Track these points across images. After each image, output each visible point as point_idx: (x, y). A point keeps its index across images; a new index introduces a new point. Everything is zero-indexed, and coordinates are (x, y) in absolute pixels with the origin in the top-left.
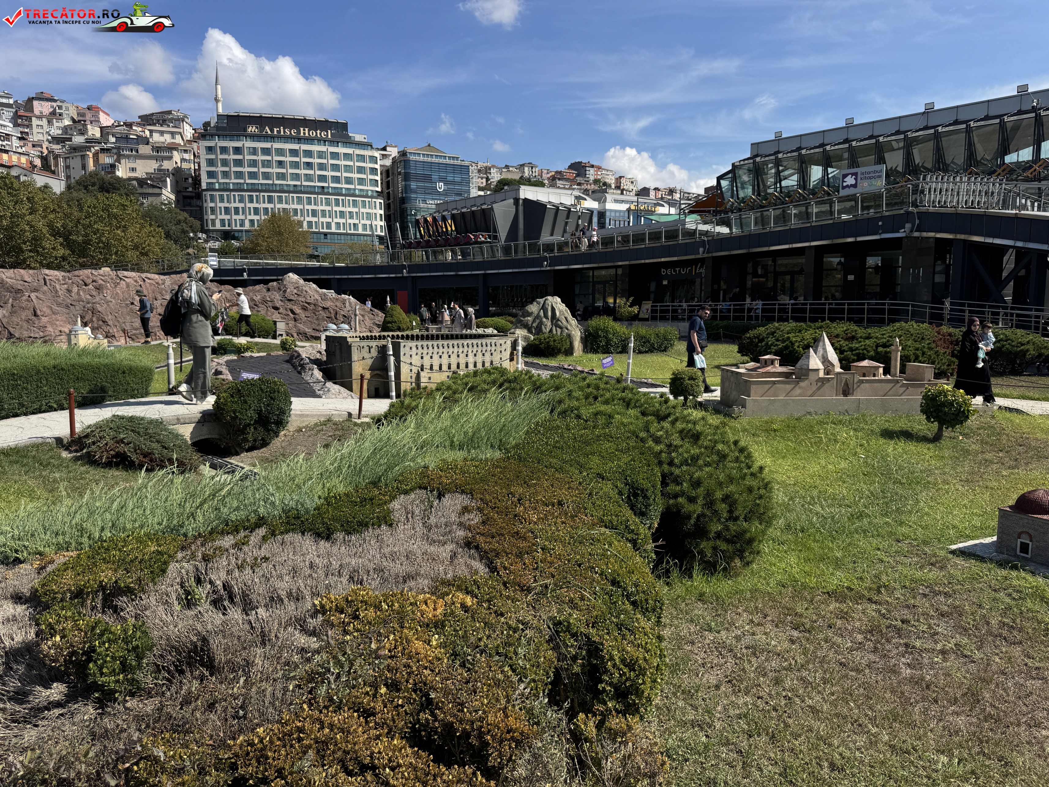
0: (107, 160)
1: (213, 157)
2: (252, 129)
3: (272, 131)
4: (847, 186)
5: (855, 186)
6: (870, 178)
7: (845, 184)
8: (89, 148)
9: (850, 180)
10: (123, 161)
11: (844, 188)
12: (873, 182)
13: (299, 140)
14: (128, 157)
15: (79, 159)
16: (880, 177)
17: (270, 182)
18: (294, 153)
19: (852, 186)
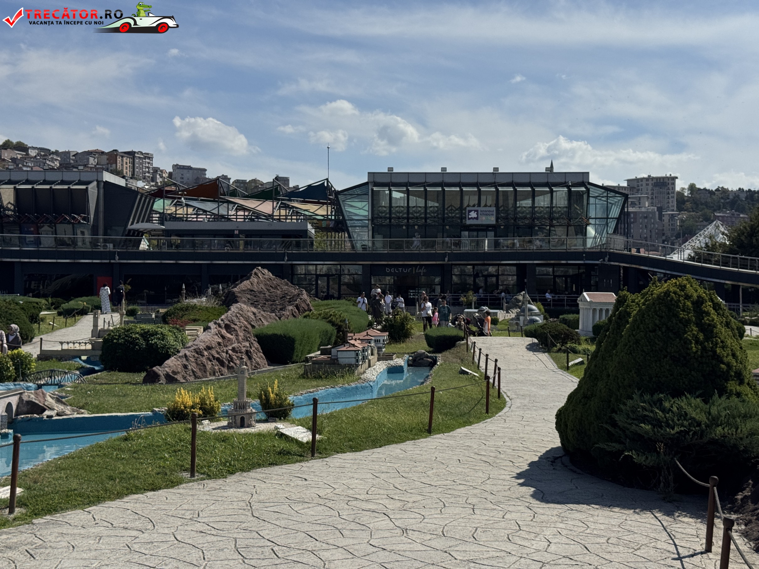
4: (472, 218)
5: (477, 218)
6: (486, 215)
7: (470, 217)
9: (473, 215)
11: (469, 219)
12: (489, 217)
16: (492, 215)
19: (475, 218)
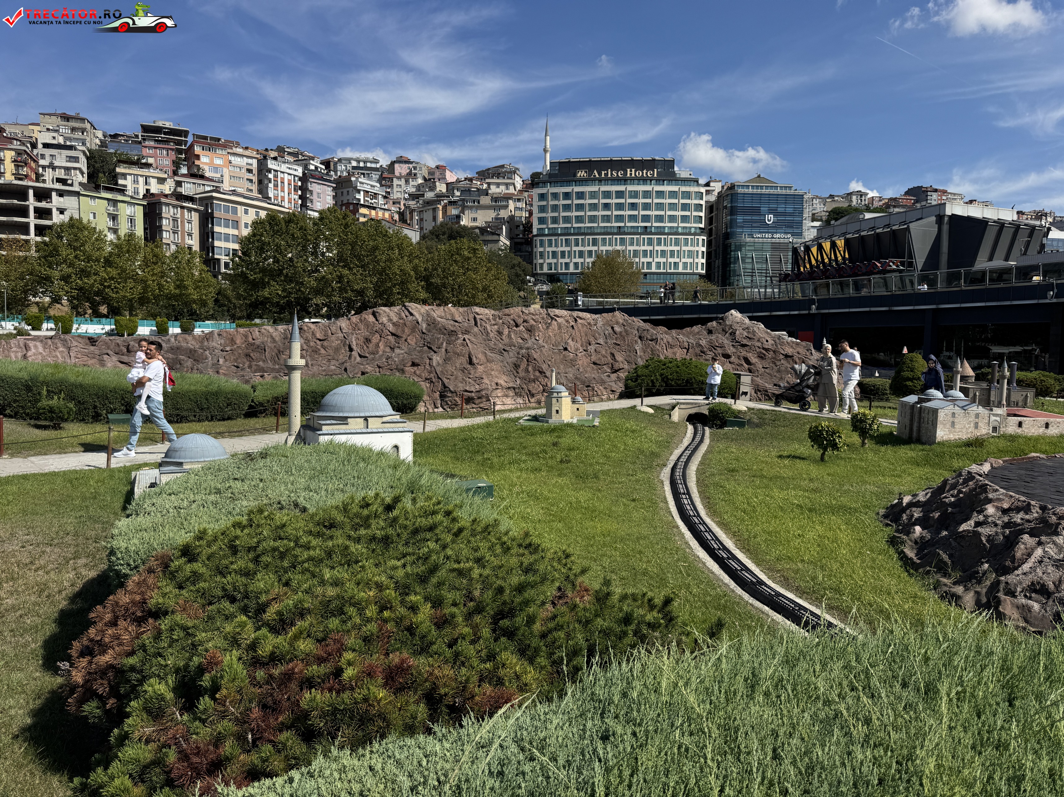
0: (454, 211)
1: (544, 203)
2: (581, 174)
3: (600, 174)
8: (439, 202)
10: (466, 212)
13: (624, 181)
14: (471, 208)
15: (431, 212)
17: (596, 225)
18: (620, 194)
